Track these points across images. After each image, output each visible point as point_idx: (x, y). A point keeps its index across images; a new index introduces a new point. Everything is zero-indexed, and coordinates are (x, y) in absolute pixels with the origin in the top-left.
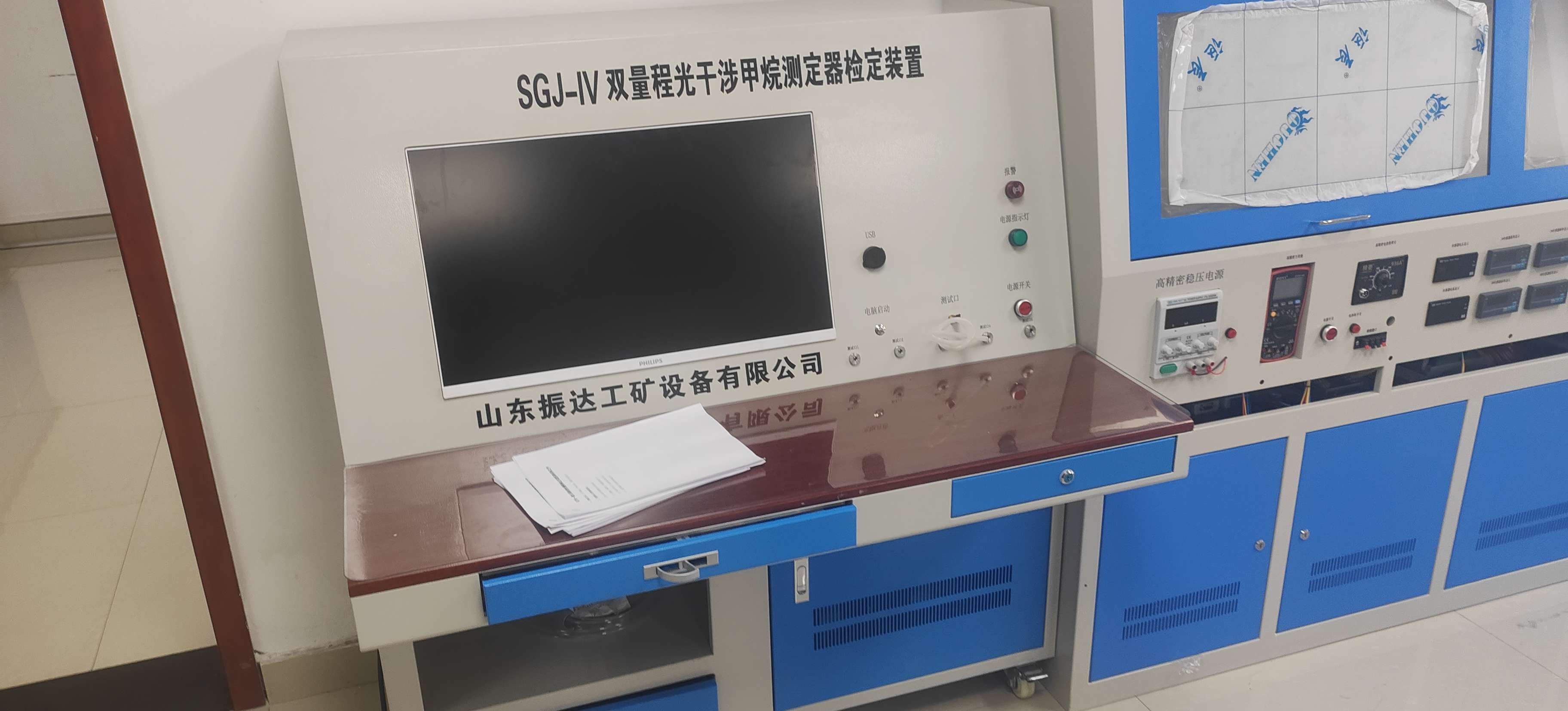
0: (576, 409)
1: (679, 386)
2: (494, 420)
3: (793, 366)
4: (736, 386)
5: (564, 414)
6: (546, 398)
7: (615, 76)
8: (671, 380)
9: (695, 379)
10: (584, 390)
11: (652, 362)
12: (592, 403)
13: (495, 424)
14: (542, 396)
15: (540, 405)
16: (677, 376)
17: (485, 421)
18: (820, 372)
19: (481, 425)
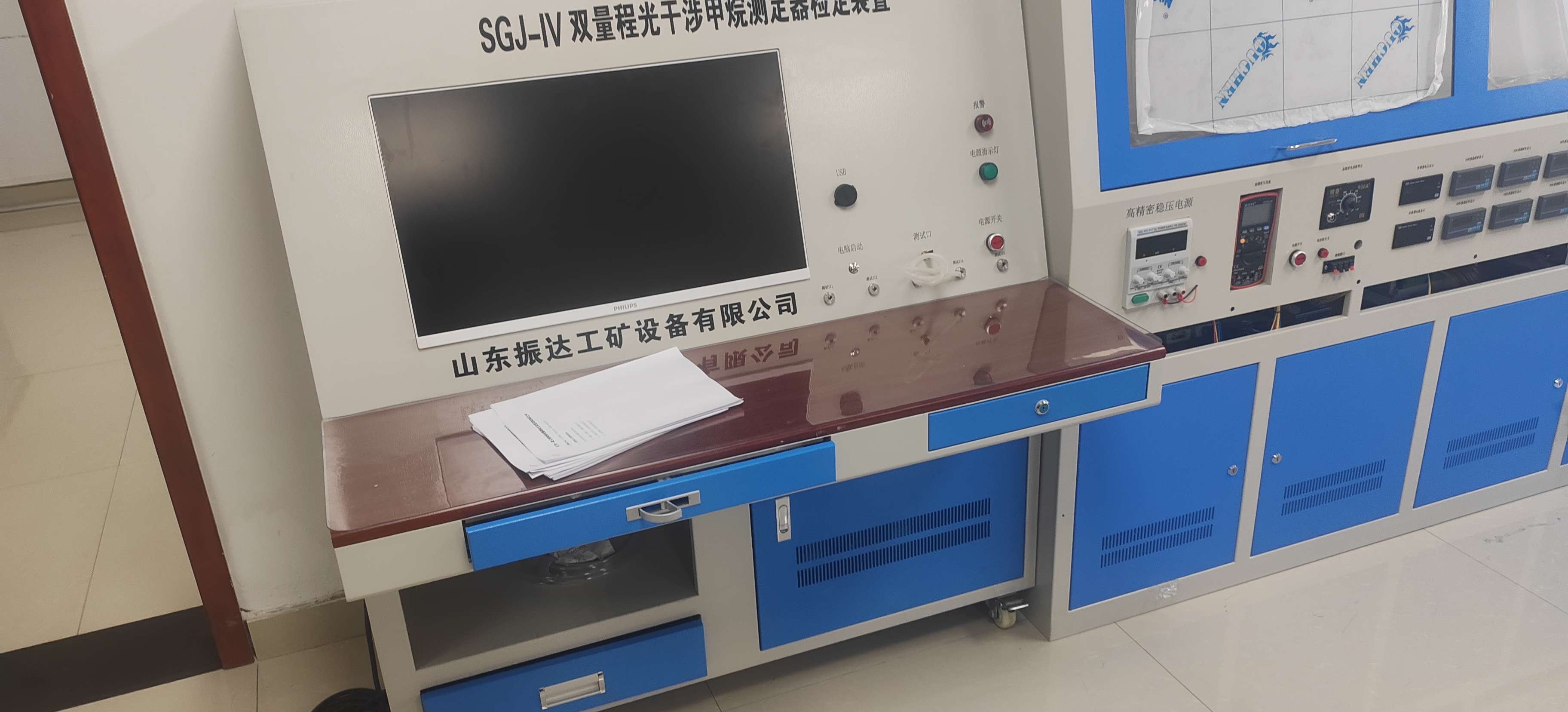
0: (552, 356)
1: (655, 330)
2: (470, 369)
3: (768, 307)
4: (712, 329)
5: (540, 361)
6: (522, 345)
7: (578, 17)
8: (646, 325)
9: (671, 323)
10: (560, 337)
11: (627, 307)
12: (568, 350)
13: (471, 373)
14: (518, 344)
15: (516, 353)
16: (652, 320)
17: (461, 371)
18: (795, 312)
19: (457, 375)
